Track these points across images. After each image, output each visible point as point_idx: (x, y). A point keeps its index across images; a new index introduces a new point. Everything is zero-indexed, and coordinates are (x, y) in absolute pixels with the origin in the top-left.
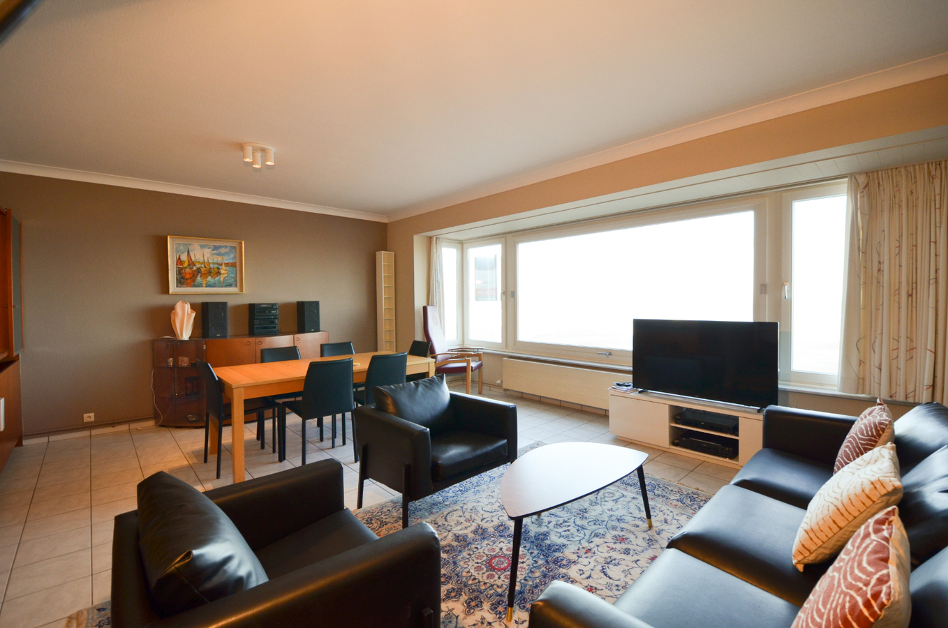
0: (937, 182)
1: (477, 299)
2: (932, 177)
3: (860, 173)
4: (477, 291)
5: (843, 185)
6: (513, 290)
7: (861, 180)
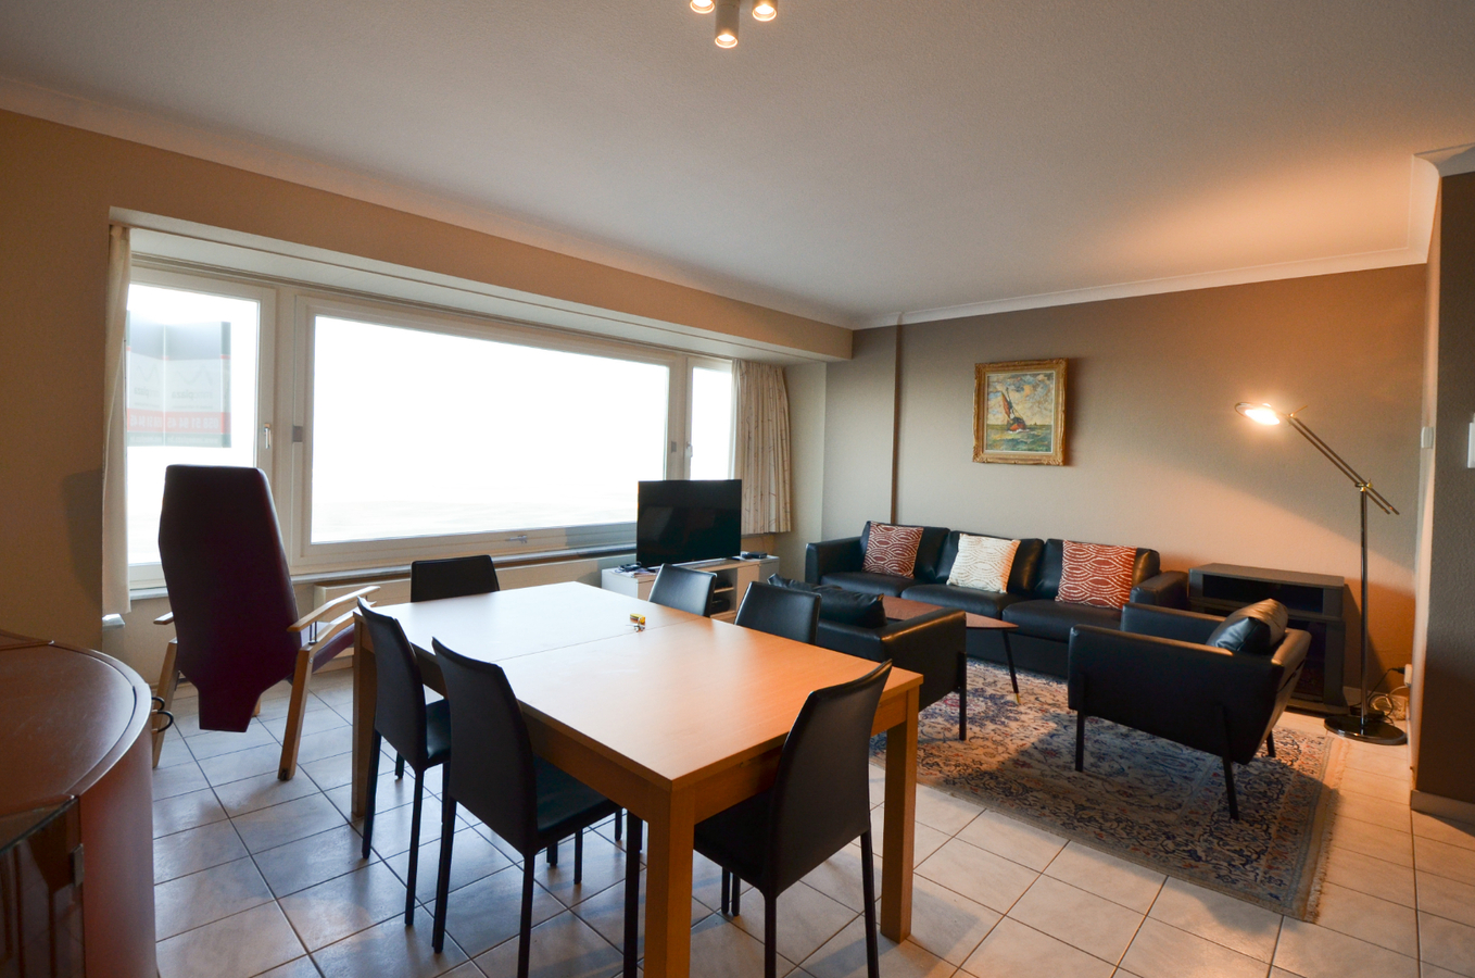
0: (771, 379)
2: (768, 376)
3: (742, 361)
5: (729, 365)
6: (300, 423)
7: (743, 365)
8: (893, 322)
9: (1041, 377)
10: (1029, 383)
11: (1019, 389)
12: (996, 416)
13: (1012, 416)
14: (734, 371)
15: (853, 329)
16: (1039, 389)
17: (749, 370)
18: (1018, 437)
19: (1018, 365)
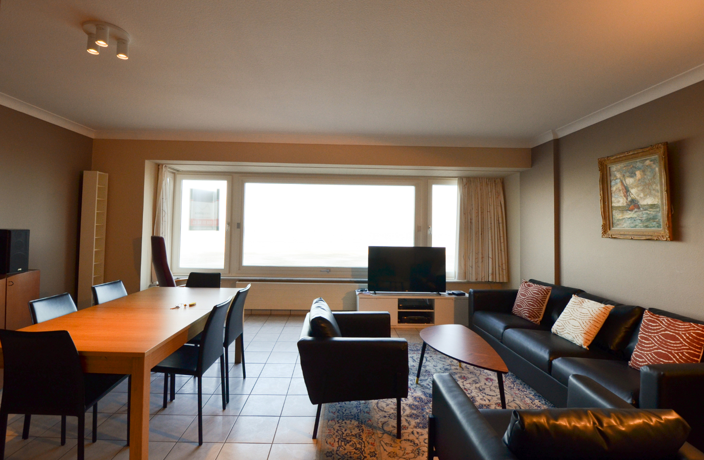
0: (489, 186)
1: (191, 228)
2: (487, 184)
3: (464, 177)
4: (191, 221)
5: (456, 181)
6: (239, 222)
7: (465, 180)
8: (550, 138)
9: (648, 162)
10: (639, 169)
11: (632, 175)
12: (618, 200)
13: (629, 199)
14: (459, 184)
15: (531, 147)
16: (648, 173)
17: (467, 183)
18: (635, 216)
19: (631, 155)
